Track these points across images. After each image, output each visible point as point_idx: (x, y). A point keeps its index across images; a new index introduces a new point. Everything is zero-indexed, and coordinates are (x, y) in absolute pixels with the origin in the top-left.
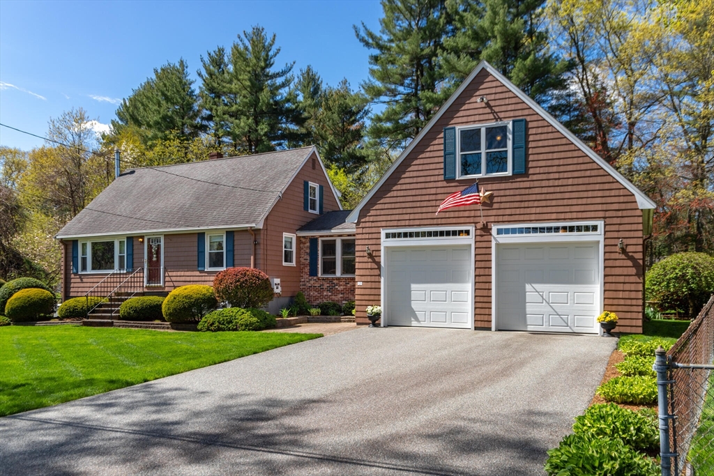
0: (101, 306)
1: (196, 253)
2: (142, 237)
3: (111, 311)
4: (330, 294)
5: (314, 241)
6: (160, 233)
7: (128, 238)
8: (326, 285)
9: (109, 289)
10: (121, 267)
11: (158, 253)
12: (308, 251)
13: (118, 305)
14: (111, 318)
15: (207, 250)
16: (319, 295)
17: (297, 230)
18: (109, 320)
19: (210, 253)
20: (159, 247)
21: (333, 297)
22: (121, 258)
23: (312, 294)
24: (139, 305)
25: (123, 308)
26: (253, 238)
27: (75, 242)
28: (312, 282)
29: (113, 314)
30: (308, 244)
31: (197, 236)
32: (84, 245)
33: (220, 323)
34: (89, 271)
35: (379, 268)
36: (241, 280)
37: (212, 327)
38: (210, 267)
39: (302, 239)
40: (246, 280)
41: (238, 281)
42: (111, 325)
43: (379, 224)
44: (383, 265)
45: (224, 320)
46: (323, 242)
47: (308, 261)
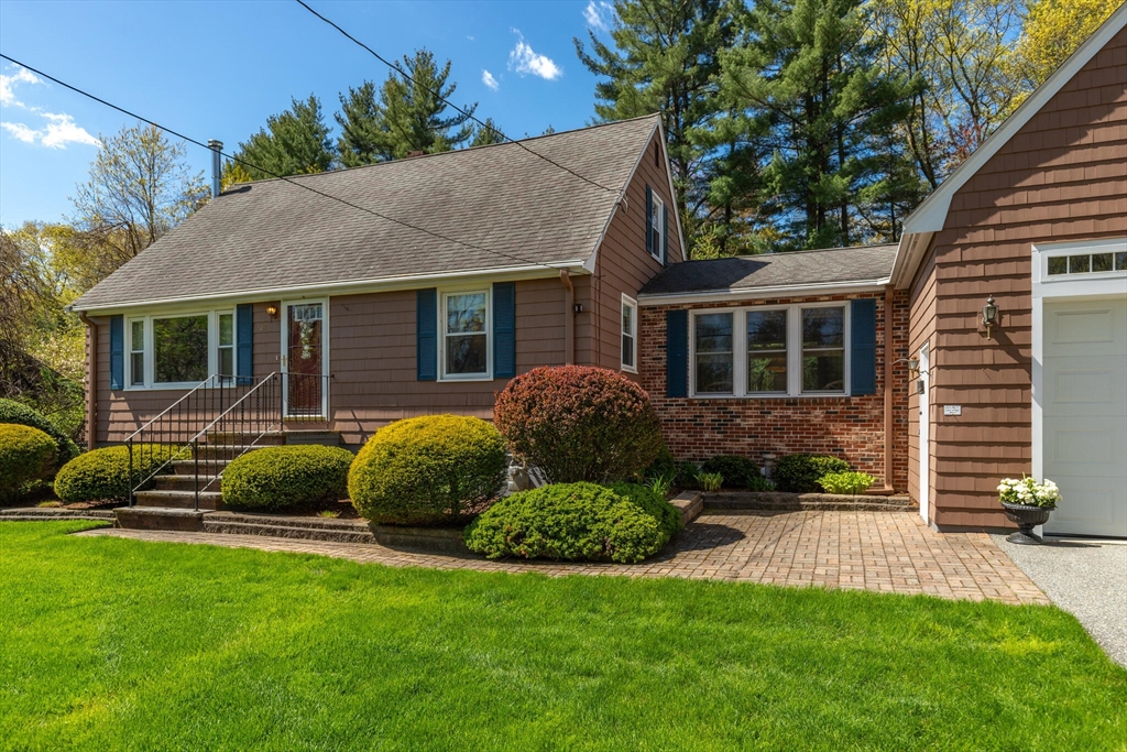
0: (170, 469)
1: (413, 340)
2: (276, 304)
3: (197, 485)
4: (720, 436)
5: (677, 317)
6: (318, 293)
7: (240, 307)
8: (709, 417)
9: (193, 427)
10: (224, 373)
11: (315, 339)
12: (663, 339)
13: (217, 469)
14: (196, 503)
15: (442, 333)
16: (691, 439)
17: (639, 292)
18: (191, 511)
19: (449, 339)
20: (316, 326)
21: (729, 444)
22: (224, 355)
23: (672, 436)
24: (274, 471)
25: (233, 475)
26: (569, 297)
27: (115, 320)
28: (673, 410)
29: (203, 494)
30: (663, 324)
31: (415, 297)
32: (137, 326)
33: (545, 534)
34: (149, 383)
35: (1026, 364)
36: (596, 401)
37: (522, 549)
38: (449, 372)
39: (646, 313)
40: (609, 401)
41: (589, 404)
42: (195, 524)
43: (1024, 232)
44: (1037, 353)
45: (558, 524)
46: (698, 317)
47: (663, 363)
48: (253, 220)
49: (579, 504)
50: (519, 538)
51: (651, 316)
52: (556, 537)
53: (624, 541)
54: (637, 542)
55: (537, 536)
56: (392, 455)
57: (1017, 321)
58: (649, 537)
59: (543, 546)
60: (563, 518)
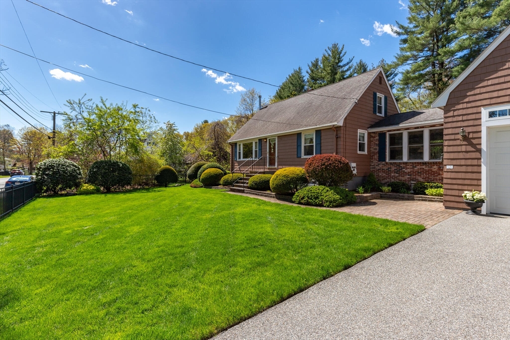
0: (241, 179)
1: (296, 147)
2: (266, 139)
3: (244, 183)
4: (397, 175)
5: (382, 135)
6: (274, 136)
7: (259, 140)
8: (393, 168)
9: (244, 169)
10: (256, 156)
11: (274, 148)
12: (377, 143)
13: (248, 179)
14: (244, 187)
15: (303, 145)
16: (387, 176)
17: (368, 128)
18: (243, 189)
19: (305, 146)
20: (275, 144)
21: (400, 178)
22: (256, 151)
24: (257, 180)
25: (251, 181)
26: (335, 133)
27: (236, 144)
28: (381, 166)
29: (245, 185)
30: (377, 138)
31: (296, 135)
32: (240, 145)
33: (308, 198)
34: (242, 159)
35: (479, 151)
36: (326, 164)
37: (303, 201)
38: (305, 155)
39: (372, 134)
40: (330, 164)
41: (324, 165)
42: (243, 192)
43: (479, 103)
44: (484, 147)
45: (312, 196)
46: (390, 135)
47: (377, 150)
48: (266, 116)
49: (318, 191)
50: (303, 198)
51: (373, 135)
52: (311, 199)
53: (327, 201)
54: (331, 202)
55: (306, 198)
56: (277, 177)
57: (475, 135)
58: (335, 201)
59: (308, 201)
60: (313, 194)
